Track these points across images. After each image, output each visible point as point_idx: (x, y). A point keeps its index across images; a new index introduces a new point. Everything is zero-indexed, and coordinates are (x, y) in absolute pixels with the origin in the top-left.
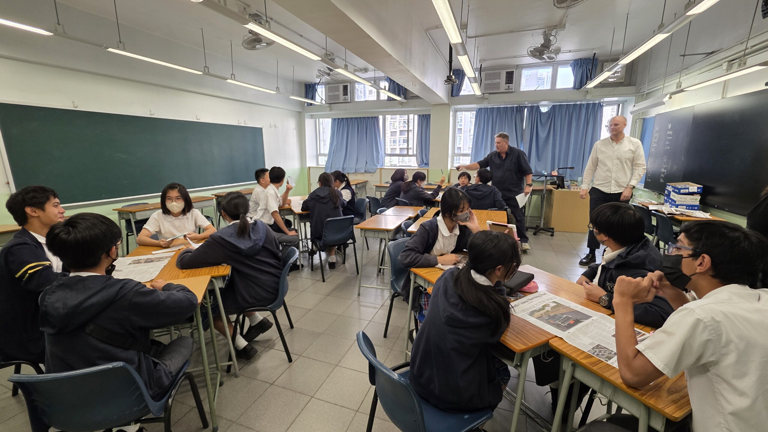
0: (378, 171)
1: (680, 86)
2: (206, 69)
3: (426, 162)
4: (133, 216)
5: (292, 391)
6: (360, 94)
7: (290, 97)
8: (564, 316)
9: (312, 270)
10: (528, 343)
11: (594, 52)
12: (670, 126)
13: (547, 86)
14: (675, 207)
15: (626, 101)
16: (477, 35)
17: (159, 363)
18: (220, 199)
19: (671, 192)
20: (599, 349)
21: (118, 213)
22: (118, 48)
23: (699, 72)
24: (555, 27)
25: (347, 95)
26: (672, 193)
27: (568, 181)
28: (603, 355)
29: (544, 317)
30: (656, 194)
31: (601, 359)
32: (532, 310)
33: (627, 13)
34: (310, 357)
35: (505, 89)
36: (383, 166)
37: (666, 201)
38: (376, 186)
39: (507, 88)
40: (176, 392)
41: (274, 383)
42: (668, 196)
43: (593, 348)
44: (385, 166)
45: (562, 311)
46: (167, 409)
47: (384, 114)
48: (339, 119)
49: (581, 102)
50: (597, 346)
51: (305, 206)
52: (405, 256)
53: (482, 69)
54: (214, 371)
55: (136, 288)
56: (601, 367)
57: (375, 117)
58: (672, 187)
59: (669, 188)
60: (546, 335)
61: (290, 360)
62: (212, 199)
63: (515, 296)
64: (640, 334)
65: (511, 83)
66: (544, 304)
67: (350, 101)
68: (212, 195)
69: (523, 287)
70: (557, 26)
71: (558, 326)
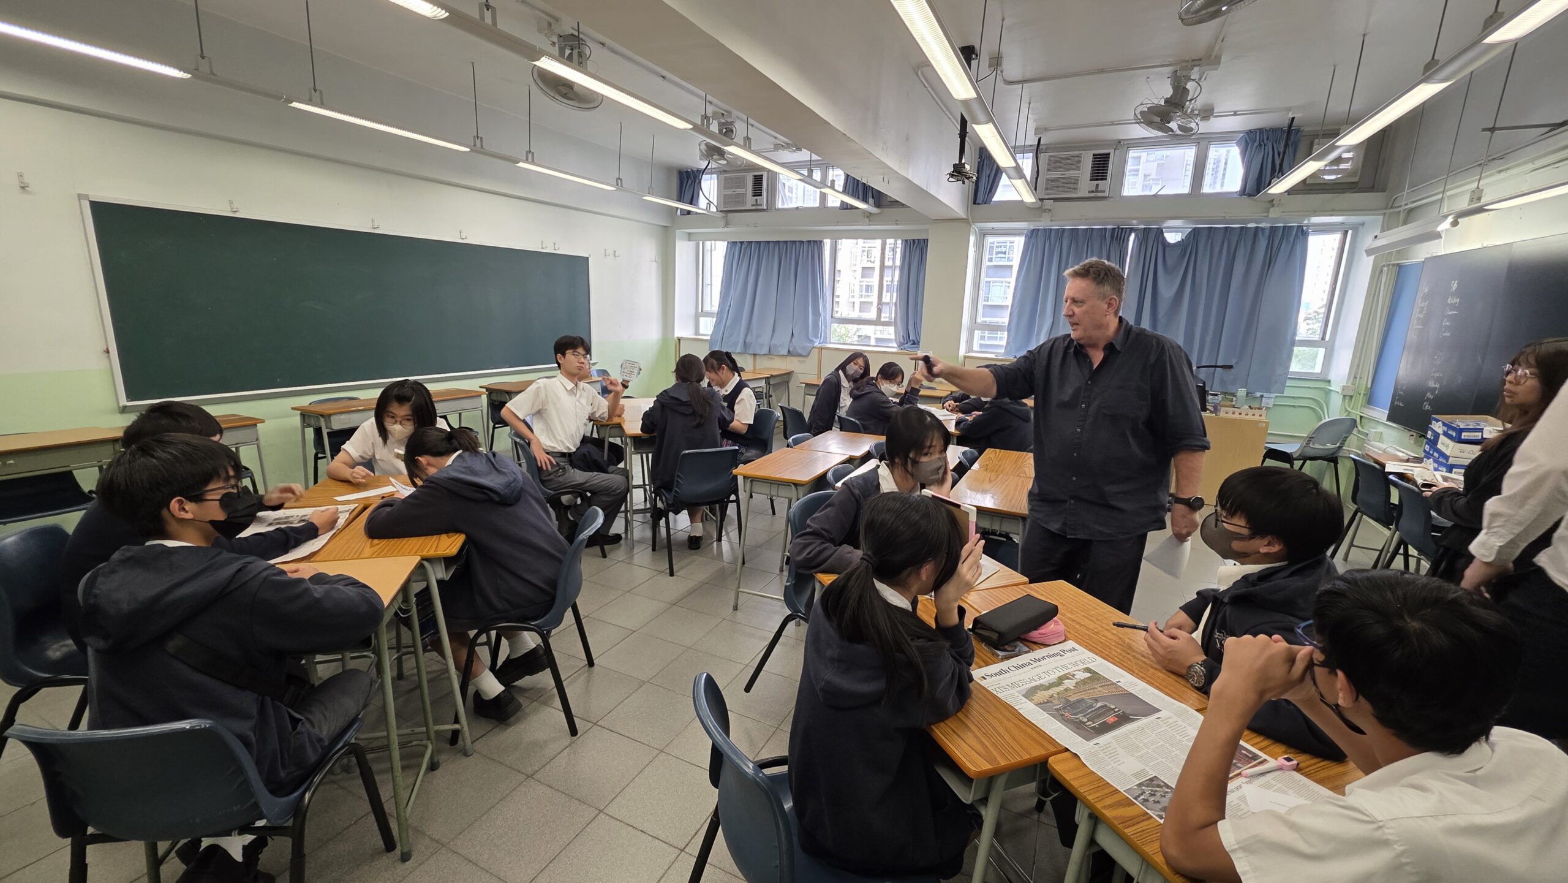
0: (815, 352)
1: (1479, 199)
2: (478, 142)
3: (915, 339)
4: (325, 421)
5: (566, 794)
6: (788, 194)
7: (645, 198)
8: (1099, 705)
9: (654, 549)
10: (999, 758)
11: (1291, 116)
12: (1455, 285)
13: (1183, 187)
14: (1445, 470)
15: (1363, 224)
16: (1026, 78)
17: (301, 720)
18: (494, 397)
19: (1439, 434)
20: (1152, 787)
21: (301, 414)
22: (310, 102)
23: (1530, 166)
24: (1197, 62)
25: (761, 195)
26: (1442, 439)
27: (1216, 395)
28: (1158, 802)
29: (1055, 702)
30: (1412, 436)
31: (1149, 812)
32: (1034, 684)
33: (1363, 33)
34: (612, 729)
35: (1089, 192)
36: (826, 343)
37: (1428, 455)
38: (807, 385)
39: (1094, 189)
40: (322, 779)
41: (533, 775)
42: (1433, 443)
43: (1140, 785)
44: (831, 343)
45: (1099, 691)
46: (299, 812)
47: (836, 237)
48: (742, 243)
49: (1257, 223)
50: (1151, 780)
51: (649, 420)
52: (802, 546)
53: (1041, 147)
54: (421, 740)
55: (265, 574)
56: (1143, 831)
57: (815, 242)
58: (1444, 424)
59: (1438, 427)
60: (1045, 744)
61: (574, 731)
62: (478, 395)
63: (1009, 649)
64: (1255, 760)
65: (1104, 178)
66: (1063, 673)
67: (765, 207)
68: (480, 387)
69: (1030, 631)
70: (1201, 59)
71: (1078, 727)
